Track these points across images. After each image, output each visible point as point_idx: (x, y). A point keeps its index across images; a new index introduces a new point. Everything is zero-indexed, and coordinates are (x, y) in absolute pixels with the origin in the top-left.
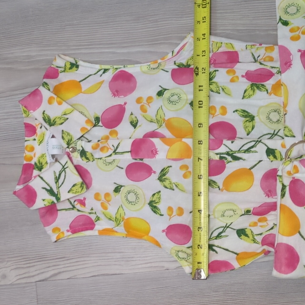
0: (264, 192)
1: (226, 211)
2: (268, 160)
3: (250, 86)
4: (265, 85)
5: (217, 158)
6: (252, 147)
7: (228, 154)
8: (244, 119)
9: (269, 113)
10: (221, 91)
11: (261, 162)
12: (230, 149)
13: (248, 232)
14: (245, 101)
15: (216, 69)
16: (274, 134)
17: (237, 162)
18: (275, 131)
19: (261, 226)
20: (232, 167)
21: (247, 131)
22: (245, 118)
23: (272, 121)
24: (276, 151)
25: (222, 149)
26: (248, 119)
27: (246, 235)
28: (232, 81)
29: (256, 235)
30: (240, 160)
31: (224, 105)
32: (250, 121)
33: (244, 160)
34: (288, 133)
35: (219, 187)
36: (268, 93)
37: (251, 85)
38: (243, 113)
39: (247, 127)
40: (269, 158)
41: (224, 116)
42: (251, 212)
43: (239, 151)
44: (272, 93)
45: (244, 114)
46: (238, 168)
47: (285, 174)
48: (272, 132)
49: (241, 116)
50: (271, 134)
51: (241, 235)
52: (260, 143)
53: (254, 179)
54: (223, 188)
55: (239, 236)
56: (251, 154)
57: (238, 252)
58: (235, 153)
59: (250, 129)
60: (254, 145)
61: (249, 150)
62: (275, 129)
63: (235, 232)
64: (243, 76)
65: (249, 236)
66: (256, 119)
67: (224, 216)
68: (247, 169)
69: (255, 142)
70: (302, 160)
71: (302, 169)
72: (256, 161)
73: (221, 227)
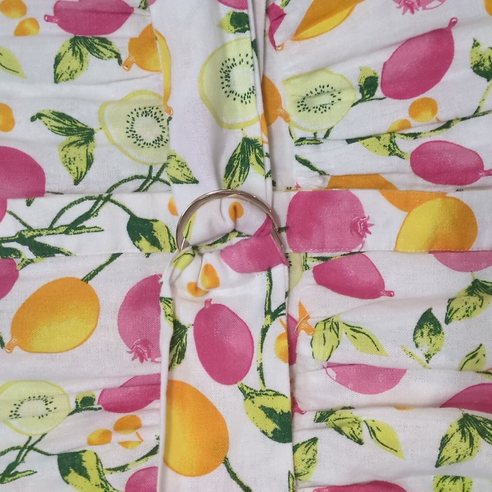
0: (128, 345)
1: (25, 403)
2: (137, 250)
3: (68, 44)
4: (110, 40)
6: (87, 216)
7: (20, 238)
8: (64, 139)
9: (131, 120)
11: (119, 259)
12: (24, 224)
13: (89, 462)
14: (64, 88)
16: (149, 176)
17: (48, 260)
18: (151, 167)
19: (124, 444)
21: (75, 171)
22: (67, 135)
23: (142, 143)
24: (156, 226)
26: (74, 138)
27: (82, 471)
28: (20, 32)
29: (109, 469)
30: (57, 255)
31: (4, 102)
32: (81, 145)
33: (67, 255)
34: (178, 172)
35: (0, 339)
36: (120, 62)
37: (71, 41)
38: (58, 121)
39: (72, 159)
40: (138, 247)
42: (96, 402)
43: (51, 228)
44: (132, 63)
45: (61, 125)
46: (52, 280)
47: (183, 293)
48: (146, 173)
49: (53, 131)
50: (142, 177)
51: (69, 472)
52: (109, 204)
53: (99, 310)
54: (14, 341)
55: (64, 472)
56: (85, 236)
58: (40, 235)
59: (83, 166)
60: (91, 210)
61: (79, 226)
62: (150, 162)
63: (54, 462)
64: (49, 19)
65: (89, 472)
66: (98, 136)
67: (17, 416)
68: (78, 279)
69: (93, 202)
70: (227, 248)
71: (226, 273)
72: (101, 255)
73: (13, 448)
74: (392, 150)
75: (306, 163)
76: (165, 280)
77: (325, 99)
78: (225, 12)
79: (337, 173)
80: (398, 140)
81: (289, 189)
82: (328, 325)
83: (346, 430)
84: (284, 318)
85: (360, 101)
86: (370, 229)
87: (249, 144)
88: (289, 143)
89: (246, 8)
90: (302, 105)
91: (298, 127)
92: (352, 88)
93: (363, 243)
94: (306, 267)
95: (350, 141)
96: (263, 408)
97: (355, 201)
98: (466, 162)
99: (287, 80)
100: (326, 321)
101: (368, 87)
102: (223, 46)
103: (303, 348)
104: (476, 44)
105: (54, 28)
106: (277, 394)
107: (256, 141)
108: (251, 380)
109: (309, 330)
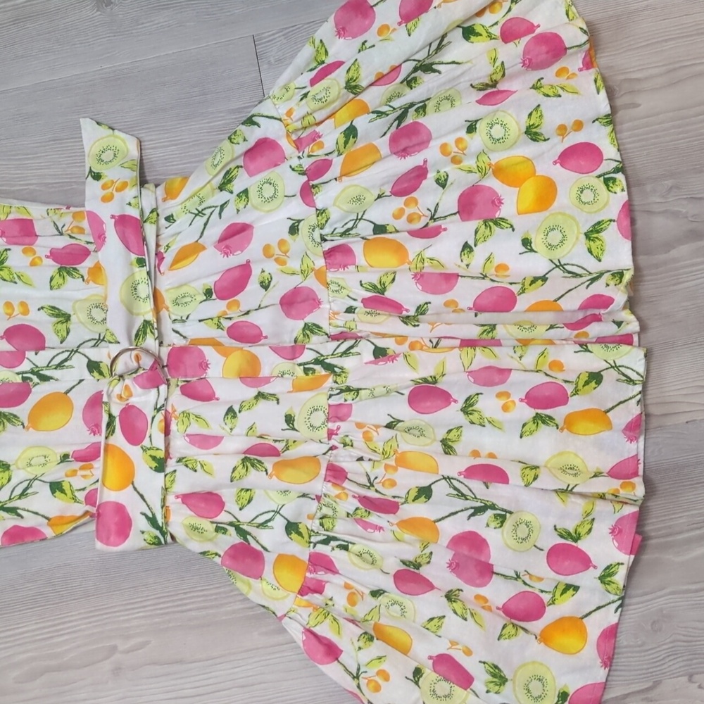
0: (88, 427)
1: (34, 458)
2: (93, 378)
3: (57, 271)
4: (78, 269)
5: (19, 379)
6: (66, 360)
7: (32, 372)
8: (55, 320)
9: (89, 310)
10: (17, 280)
11: (83, 382)
12: (34, 364)
13: (66, 487)
14: (56, 293)
15: (7, 247)
16: (99, 339)
17: (47, 383)
18: (100, 334)
19: (84, 476)
20: (40, 391)
21: (61, 336)
22: (56, 317)
23: (95, 321)
24: (101, 365)
25: (26, 366)
26: (61, 319)
27: (63, 491)
28: (33, 264)
29: (77, 490)
30: (51, 380)
31: (24, 301)
32: (63, 323)
33: (56, 380)
34: (111, 338)
35: (23, 424)
36: (83, 280)
37: (59, 269)
38: (52, 310)
39: (59, 331)
40: (93, 376)
41: (27, 317)
42: (70, 457)
43: (48, 366)
44: (90, 280)
45: (53, 312)
46: (48, 393)
47: (115, 399)
48: (97, 337)
49: (49, 315)
50: (95, 339)
51: (56, 491)
52: (77, 354)
53: (73, 409)
54: (30, 425)
55: (53, 492)
56: (65, 371)
57: (50, 516)
58: (42, 370)
59: (65, 334)
60: (68, 357)
61: (62, 365)
62: (99, 332)
63: (47, 487)
64: (47, 257)
65: (66, 492)
66: (73, 318)
67: (31, 465)
68: (62, 393)
69: (69, 353)
70: (137, 376)
71: (136, 389)
72: (74, 380)
73: (27, 480)
74: (219, 326)
75: (177, 332)
76: (104, 393)
77: (188, 299)
78: (134, 257)
79: (193, 338)
80: (222, 320)
81: (169, 345)
82: (185, 415)
83: (190, 466)
84: (163, 412)
85: (204, 301)
86: (209, 366)
87: (147, 323)
88: (169, 321)
89: (144, 255)
90: (176, 302)
91: (173, 314)
92: (200, 294)
93: (206, 373)
94: (178, 386)
95: (200, 321)
96: (150, 456)
97: (201, 352)
98: (254, 332)
99: (167, 290)
100: (183, 412)
101: (208, 293)
102: (133, 274)
103: (173, 427)
104: (263, 271)
105: (50, 262)
106: (158, 449)
107: (150, 321)
108: (146, 443)
109: (176, 418)
